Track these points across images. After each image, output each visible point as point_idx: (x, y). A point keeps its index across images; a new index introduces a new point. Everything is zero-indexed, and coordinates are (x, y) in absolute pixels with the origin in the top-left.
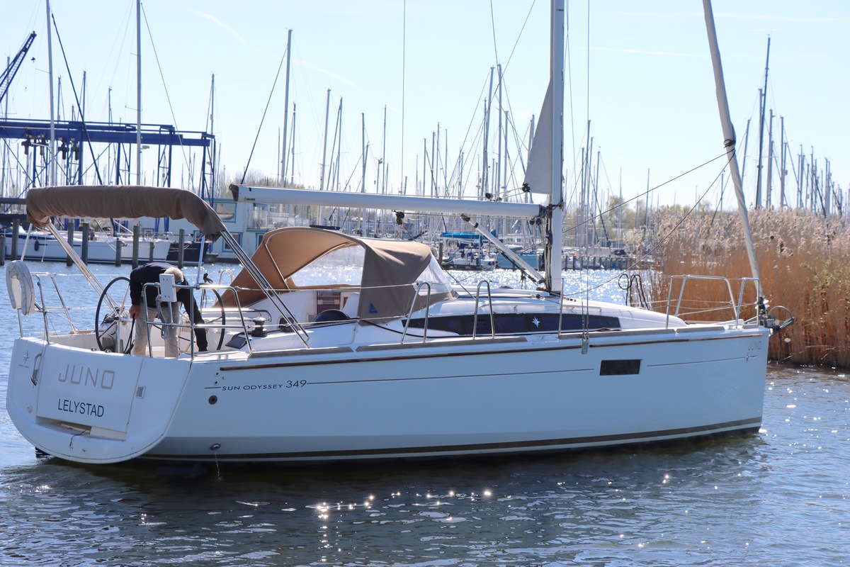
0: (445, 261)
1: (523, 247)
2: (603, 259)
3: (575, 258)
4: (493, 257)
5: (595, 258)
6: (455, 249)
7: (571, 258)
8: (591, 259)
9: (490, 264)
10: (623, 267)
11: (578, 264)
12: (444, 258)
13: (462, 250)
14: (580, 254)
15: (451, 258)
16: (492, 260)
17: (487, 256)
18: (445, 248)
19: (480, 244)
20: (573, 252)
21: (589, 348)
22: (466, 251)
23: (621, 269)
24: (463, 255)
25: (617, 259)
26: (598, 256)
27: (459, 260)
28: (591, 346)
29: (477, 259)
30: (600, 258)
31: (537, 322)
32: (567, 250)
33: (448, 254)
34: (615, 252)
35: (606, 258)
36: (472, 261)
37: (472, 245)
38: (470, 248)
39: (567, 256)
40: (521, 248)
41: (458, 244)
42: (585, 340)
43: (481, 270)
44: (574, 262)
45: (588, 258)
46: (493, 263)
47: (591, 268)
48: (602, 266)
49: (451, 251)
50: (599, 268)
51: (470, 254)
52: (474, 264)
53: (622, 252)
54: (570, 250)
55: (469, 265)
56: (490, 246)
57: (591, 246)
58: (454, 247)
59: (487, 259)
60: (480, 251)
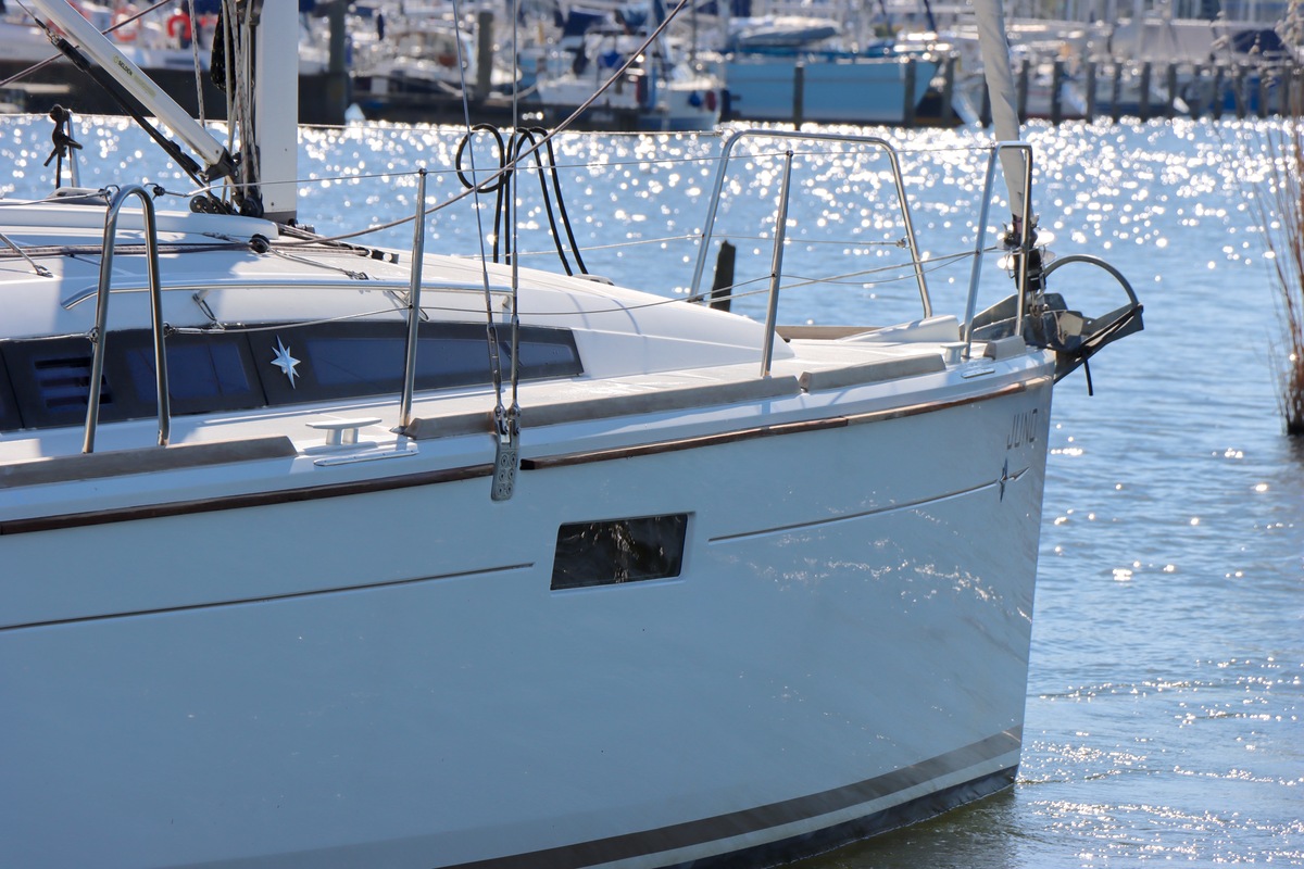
0: (505, 89)
1: (835, 24)
2: (1184, 72)
3: (1060, 72)
4: (709, 69)
5: (1147, 68)
6: (544, 37)
7: (1046, 70)
8: (1132, 73)
9: (694, 99)
10: (1274, 101)
11: (1076, 98)
12: (498, 77)
13: (575, 41)
14: (1085, 52)
15: (530, 77)
16: (705, 84)
17: (683, 69)
18: (501, 35)
19: (651, 18)
20: (1052, 45)
21: (522, 477)
22: (595, 44)
23: (1262, 116)
24: (580, 64)
25: (1243, 70)
26: (1160, 57)
27: (561, 85)
28: (528, 465)
29: (642, 80)
30: (1172, 69)
31: (288, 363)
32: (1026, 37)
33: (519, 60)
34: (1243, 41)
35: (1198, 70)
36: (619, 91)
37: (619, 17)
38: (607, 34)
39: (1026, 65)
40: (828, 33)
41: (558, 16)
42: (505, 439)
43: (653, 126)
44: (1057, 89)
45: (1119, 68)
46: (710, 94)
47: (1132, 110)
48: (1179, 104)
49: (529, 44)
50: (1167, 111)
51: (612, 60)
52: (629, 100)
53: (1270, 41)
54: (1038, 36)
55: (607, 109)
56: (695, 24)
57: (1130, 14)
58: (540, 31)
59: (686, 82)
60: (652, 48)
